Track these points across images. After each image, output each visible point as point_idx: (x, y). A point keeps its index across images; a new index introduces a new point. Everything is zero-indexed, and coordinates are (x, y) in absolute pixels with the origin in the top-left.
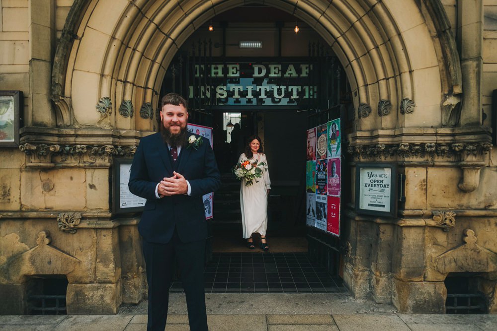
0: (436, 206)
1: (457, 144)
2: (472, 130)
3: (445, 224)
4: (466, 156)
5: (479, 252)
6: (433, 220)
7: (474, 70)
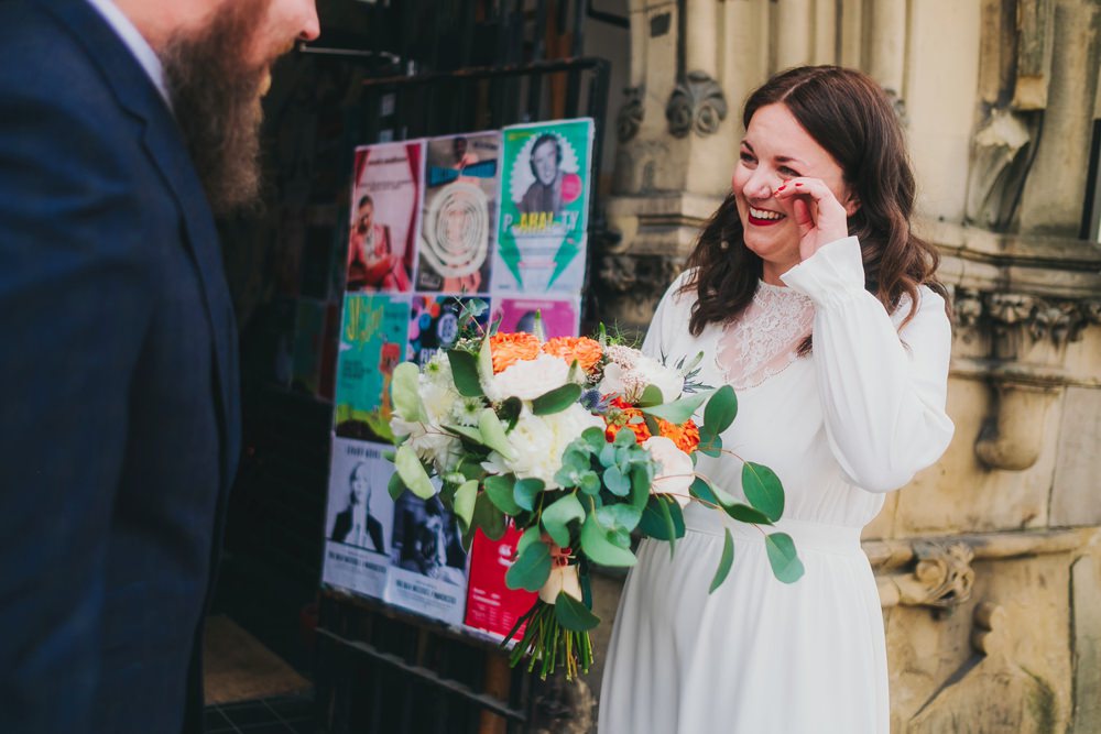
0: (917, 525)
1: (1015, 299)
2: (1068, 254)
3: (951, 594)
4: (1026, 342)
5: (1007, 683)
6: (916, 579)
7: (1083, 36)
